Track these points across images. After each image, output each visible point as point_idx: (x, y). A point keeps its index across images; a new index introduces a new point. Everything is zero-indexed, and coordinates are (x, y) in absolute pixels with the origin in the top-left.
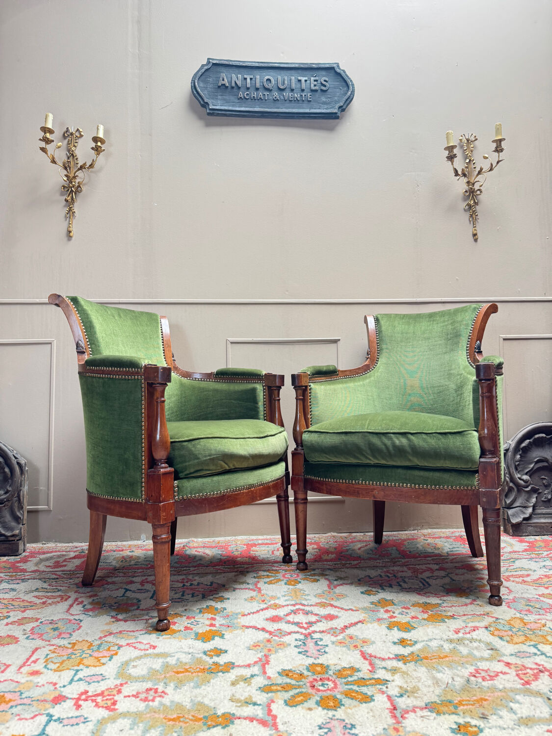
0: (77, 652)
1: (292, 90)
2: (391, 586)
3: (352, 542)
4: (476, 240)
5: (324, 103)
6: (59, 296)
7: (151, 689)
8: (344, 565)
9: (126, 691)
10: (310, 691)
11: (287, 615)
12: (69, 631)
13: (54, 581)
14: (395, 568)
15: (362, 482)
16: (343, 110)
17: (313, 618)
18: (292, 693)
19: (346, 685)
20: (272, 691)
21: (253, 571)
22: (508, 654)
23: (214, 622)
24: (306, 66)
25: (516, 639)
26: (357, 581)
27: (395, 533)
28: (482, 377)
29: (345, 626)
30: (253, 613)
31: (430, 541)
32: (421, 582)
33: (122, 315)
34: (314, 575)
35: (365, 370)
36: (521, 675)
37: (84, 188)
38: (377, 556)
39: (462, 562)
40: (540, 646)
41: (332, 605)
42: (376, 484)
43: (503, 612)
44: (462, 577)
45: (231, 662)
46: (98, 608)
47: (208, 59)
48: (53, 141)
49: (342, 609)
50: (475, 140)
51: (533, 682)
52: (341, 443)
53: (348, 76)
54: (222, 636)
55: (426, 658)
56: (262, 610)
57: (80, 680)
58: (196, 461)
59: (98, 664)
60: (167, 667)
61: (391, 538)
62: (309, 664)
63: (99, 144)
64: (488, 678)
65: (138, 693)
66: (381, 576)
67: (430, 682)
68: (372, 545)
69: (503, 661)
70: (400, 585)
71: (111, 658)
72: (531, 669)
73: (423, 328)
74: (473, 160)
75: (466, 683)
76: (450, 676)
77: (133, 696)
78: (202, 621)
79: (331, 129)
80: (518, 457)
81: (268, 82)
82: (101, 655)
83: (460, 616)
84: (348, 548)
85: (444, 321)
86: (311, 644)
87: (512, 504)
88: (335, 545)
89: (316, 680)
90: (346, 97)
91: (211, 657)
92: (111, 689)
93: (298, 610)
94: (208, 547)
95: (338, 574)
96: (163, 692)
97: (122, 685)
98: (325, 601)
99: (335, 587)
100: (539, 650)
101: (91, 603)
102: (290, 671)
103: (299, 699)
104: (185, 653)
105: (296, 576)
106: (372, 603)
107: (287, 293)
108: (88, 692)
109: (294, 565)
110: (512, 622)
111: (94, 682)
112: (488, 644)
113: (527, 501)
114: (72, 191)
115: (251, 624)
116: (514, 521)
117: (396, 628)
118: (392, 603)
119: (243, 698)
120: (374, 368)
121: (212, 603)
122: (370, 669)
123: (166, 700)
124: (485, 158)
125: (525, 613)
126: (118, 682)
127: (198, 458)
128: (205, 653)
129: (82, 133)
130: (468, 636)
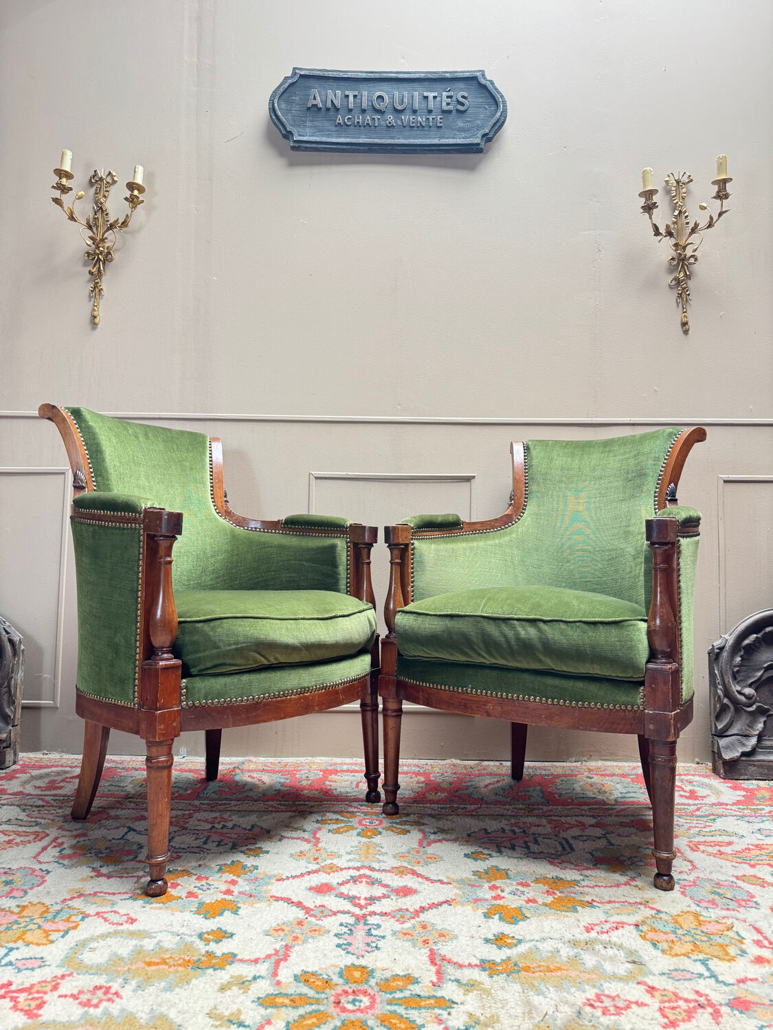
0: (22, 920)
1: (415, 112)
2: (513, 848)
3: (479, 775)
4: (686, 332)
5: (461, 130)
6: (54, 407)
7: (101, 988)
8: (454, 810)
9: (67, 987)
10: (332, 1010)
11: (343, 884)
12: (25, 888)
13: (38, 809)
14: (530, 820)
15: (472, 691)
16: (489, 140)
17: (378, 891)
18: (301, 1011)
19: (388, 1004)
20: (275, 1005)
21: (319, 812)
22: (657, 973)
23: (232, 888)
24: (436, 76)
25: (677, 949)
26: (465, 835)
27: (547, 764)
28: (655, 539)
29: (421, 907)
30: (294, 877)
31: (596, 779)
32: (561, 844)
33: (150, 435)
34: (405, 823)
35: (505, 521)
36: (666, 1010)
37: (115, 256)
38: (509, 799)
39: (634, 816)
40: (713, 964)
41: (414, 873)
42: (492, 694)
43: (671, 902)
44: (625, 840)
45: (232, 954)
46: (80, 855)
47: (294, 69)
48: (71, 189)
49: (427, 879)
50: (689, 182)
51: (681, 1023)
52: (444, 631)
53: (496, 89)
54: (235, 910)
55: (527, 969)
56: (309, 873)
57: (10, 963)
58: (215, 651)
59: (44, 941)
60: (139, 953)
61: (538, 772)
62: (346, 966)
63: (136, 192)
64: (612, 1010)
65: (81, 992)
66: (503, 830)
67: (519, 1010)
68: (508, 780)
69: (644, 983)
70: (528, 847)
71: (66, 932)
72: (686, 1000)
73: (593, 462)
74: (685, 212)
75: (574, 1016)
76: (553, 1002)
77: (73, 996)
78: (216, 884)
79: (472, 168)
80: (738, 659)
81: (380, 100)
82: (54, 927)
83: (602, 903)
84: (469, 784)
85: (624, 453)
86: (360, 933)
87: (727, 730)
88: (452, 778)
89: (346, 992)
90: (493, 121)
91: (207, 942)
92: (45, 982)
93: (361, 876)
94: (268, 771)
95: (441, 824)
96: (116, 994)
97: (63, 977)
98: (405, 864)
99: (429, 844)
100: (708, 969)
101: (73, 847)
102: (313, 974)
103: (309, 1022)
104: (173, 933)
105: (377, 823)
106: (476, 873)
107: (399, 407)
108: (11, 985)
109: (380, 807)
110: (680, 919)
111: (27, 969)
112: (631, 953)
113: (749, 726)
114: (99, 259)
115: (284, 895)
116: (727, 756)
117: (497, 917)
118: (506, 874)
119: (227, 1014)
120: (519, 520)
121: (241, 858)
122: (435, 980)
123: (115, 1008)
124: (703, 208)
125: (706, 904)
126: (59, 972)
127: (218, 648)
128: (200, 936)
129: (115, 178)
130: (605, 937)
